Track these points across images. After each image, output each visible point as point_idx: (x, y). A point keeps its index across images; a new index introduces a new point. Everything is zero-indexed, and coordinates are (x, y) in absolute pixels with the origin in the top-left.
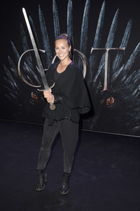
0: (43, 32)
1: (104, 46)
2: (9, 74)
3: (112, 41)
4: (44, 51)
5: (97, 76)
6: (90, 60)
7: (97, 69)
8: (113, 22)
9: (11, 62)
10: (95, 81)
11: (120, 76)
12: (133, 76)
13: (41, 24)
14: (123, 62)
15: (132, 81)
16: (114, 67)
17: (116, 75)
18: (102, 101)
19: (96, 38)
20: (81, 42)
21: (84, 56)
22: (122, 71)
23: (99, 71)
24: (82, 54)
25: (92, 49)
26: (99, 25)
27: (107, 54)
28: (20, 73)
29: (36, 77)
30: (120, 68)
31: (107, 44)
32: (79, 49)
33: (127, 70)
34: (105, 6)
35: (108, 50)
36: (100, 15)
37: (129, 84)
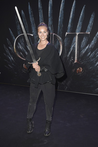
0: (32, 21)
1: (75, 32)
2: (7, 51)
3: (80, 28)
4: (32, 35)
5: (70, 53)
6: (65, 41)
7: (70, 48)
8: (81, 15)
9: (9, 43)
10: (68, 56)
11: (87, 52)
12: (96, 53)
13: (30, 16)
14: (88, 42)
15: (95, 56)
16: (82, 46)
17: (83, 52)
18: (74, 70)
19: (69, 26)
20: (59, 29)
21: (60, 38)
22: (87, 49)
23: (72, 49)
24: (59, 37)
25: (67, 33)
26: (71, 16)
27: (77, 37)
28: (15, 51)
29: (26, 53)
30: (86, 47)
31: (77, 30)
32: (57, 34)
33: (91, 48)
34: (76, 3)
35: (77, 34)
36: (72, 10)
37: (93, 58)
